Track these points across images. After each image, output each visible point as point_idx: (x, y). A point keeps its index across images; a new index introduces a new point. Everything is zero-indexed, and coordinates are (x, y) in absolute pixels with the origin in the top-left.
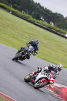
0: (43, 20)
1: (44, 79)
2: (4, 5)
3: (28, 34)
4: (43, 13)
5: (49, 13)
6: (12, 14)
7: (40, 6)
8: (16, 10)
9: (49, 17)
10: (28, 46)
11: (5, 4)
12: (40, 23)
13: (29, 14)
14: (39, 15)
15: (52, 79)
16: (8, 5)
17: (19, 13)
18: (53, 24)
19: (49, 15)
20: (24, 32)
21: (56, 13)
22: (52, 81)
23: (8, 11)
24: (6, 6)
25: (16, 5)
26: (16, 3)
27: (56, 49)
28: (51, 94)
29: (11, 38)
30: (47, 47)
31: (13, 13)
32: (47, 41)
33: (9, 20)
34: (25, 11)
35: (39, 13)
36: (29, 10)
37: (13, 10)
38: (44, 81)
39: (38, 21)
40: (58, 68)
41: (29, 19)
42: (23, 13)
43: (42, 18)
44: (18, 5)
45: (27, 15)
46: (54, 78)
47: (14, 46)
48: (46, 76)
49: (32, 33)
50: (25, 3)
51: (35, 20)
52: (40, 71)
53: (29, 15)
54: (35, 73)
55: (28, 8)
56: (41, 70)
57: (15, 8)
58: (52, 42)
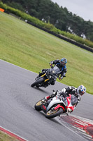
0: (71, 31)
1: (59, 106)
2: (17, 10)
3: (50, 50)
4: (71, 22)
5: (80, 22)
6: (28, 22)
7: (67, 12)
8: (34, 18)
9: (79, 27)
10: (52, 68)
11: (19, 9)
12: (66, 36)
13: (51, 22)
14: (66, 24)
15: (70, 105)
16: (22, 11)
17: (38, 21)
18: (84, 37)
19: (80, 25)
21: (89, 21)
22: (71, 108)
23: (23, 19)
24: (20, 12)
25: (33, 10)
26: (33, 7)
27: (89, 72)
28: (82, 135)
29: (26, 56)
30: (76, 69)
31: (30, 22)
33: (23, 32)
34: (45, 19)
35: (65, 21)
36: (52, 17)
37: (29, 17)
38: (59, 108)
39: (65, 33)
40: (80, 90)
41: (51, 30)
42: (44, 21)
43: (69, 29)
44: (37, 10)
45: (49, 25)
46: (73, 104)
47: (31, 67)
48: (62, 101)
49: (56, 49)
50: (46, 8)
51: (60, 31)
52: (55, 95)
53: (52, 25)
54: (49, 98)
55: (50, 15)
56: (56, 93)
57: (32, 14)
58: (83, 62)
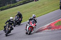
20: (13, 14)
32: (27, 9)
